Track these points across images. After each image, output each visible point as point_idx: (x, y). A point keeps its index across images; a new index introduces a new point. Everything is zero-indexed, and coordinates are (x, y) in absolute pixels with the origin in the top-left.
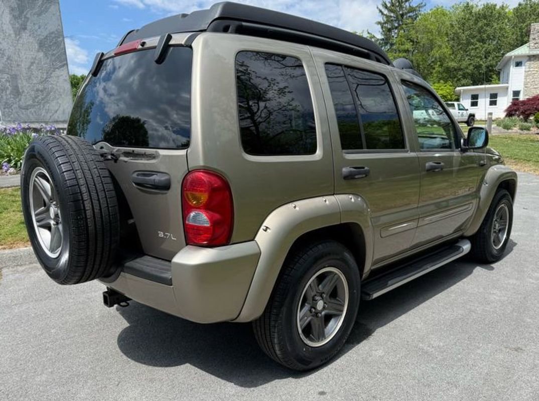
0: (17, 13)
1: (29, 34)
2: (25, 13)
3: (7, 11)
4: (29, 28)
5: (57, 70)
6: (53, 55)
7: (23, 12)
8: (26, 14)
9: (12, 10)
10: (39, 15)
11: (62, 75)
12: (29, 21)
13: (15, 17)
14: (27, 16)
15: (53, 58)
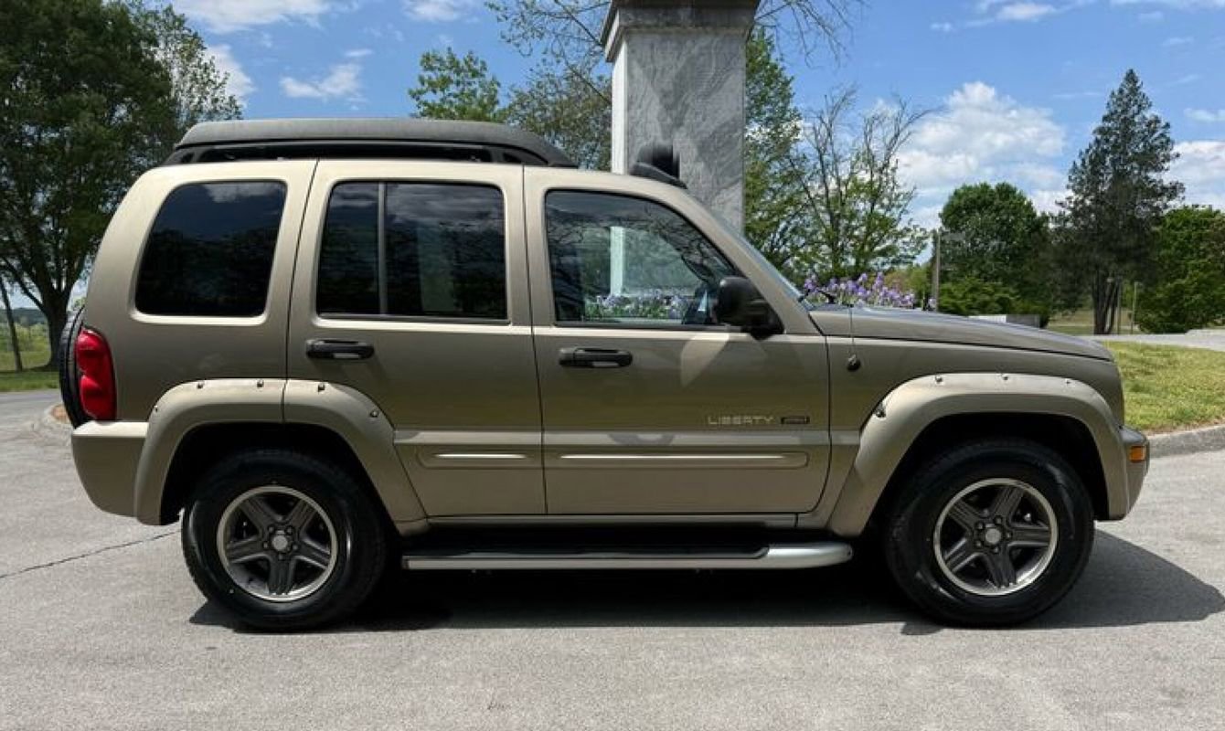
0: (670, 100)
1: (685, 134)
2: (683, 98)
3: (657, 100)
4: (687, 122)
5: (724, 190)
6: (720, 165)
7: (681, 96)
8: (686, 99)
9: (665, 95)
10: (707, 95)
11: (730, 200)
12: (690, 110)
13: (668, 108)
14: (686, 102)
15: (720, 170)
